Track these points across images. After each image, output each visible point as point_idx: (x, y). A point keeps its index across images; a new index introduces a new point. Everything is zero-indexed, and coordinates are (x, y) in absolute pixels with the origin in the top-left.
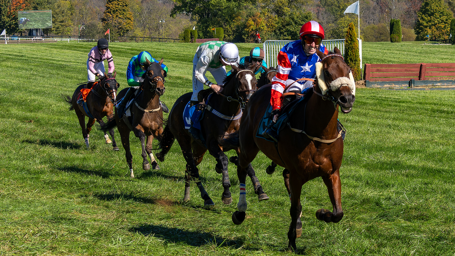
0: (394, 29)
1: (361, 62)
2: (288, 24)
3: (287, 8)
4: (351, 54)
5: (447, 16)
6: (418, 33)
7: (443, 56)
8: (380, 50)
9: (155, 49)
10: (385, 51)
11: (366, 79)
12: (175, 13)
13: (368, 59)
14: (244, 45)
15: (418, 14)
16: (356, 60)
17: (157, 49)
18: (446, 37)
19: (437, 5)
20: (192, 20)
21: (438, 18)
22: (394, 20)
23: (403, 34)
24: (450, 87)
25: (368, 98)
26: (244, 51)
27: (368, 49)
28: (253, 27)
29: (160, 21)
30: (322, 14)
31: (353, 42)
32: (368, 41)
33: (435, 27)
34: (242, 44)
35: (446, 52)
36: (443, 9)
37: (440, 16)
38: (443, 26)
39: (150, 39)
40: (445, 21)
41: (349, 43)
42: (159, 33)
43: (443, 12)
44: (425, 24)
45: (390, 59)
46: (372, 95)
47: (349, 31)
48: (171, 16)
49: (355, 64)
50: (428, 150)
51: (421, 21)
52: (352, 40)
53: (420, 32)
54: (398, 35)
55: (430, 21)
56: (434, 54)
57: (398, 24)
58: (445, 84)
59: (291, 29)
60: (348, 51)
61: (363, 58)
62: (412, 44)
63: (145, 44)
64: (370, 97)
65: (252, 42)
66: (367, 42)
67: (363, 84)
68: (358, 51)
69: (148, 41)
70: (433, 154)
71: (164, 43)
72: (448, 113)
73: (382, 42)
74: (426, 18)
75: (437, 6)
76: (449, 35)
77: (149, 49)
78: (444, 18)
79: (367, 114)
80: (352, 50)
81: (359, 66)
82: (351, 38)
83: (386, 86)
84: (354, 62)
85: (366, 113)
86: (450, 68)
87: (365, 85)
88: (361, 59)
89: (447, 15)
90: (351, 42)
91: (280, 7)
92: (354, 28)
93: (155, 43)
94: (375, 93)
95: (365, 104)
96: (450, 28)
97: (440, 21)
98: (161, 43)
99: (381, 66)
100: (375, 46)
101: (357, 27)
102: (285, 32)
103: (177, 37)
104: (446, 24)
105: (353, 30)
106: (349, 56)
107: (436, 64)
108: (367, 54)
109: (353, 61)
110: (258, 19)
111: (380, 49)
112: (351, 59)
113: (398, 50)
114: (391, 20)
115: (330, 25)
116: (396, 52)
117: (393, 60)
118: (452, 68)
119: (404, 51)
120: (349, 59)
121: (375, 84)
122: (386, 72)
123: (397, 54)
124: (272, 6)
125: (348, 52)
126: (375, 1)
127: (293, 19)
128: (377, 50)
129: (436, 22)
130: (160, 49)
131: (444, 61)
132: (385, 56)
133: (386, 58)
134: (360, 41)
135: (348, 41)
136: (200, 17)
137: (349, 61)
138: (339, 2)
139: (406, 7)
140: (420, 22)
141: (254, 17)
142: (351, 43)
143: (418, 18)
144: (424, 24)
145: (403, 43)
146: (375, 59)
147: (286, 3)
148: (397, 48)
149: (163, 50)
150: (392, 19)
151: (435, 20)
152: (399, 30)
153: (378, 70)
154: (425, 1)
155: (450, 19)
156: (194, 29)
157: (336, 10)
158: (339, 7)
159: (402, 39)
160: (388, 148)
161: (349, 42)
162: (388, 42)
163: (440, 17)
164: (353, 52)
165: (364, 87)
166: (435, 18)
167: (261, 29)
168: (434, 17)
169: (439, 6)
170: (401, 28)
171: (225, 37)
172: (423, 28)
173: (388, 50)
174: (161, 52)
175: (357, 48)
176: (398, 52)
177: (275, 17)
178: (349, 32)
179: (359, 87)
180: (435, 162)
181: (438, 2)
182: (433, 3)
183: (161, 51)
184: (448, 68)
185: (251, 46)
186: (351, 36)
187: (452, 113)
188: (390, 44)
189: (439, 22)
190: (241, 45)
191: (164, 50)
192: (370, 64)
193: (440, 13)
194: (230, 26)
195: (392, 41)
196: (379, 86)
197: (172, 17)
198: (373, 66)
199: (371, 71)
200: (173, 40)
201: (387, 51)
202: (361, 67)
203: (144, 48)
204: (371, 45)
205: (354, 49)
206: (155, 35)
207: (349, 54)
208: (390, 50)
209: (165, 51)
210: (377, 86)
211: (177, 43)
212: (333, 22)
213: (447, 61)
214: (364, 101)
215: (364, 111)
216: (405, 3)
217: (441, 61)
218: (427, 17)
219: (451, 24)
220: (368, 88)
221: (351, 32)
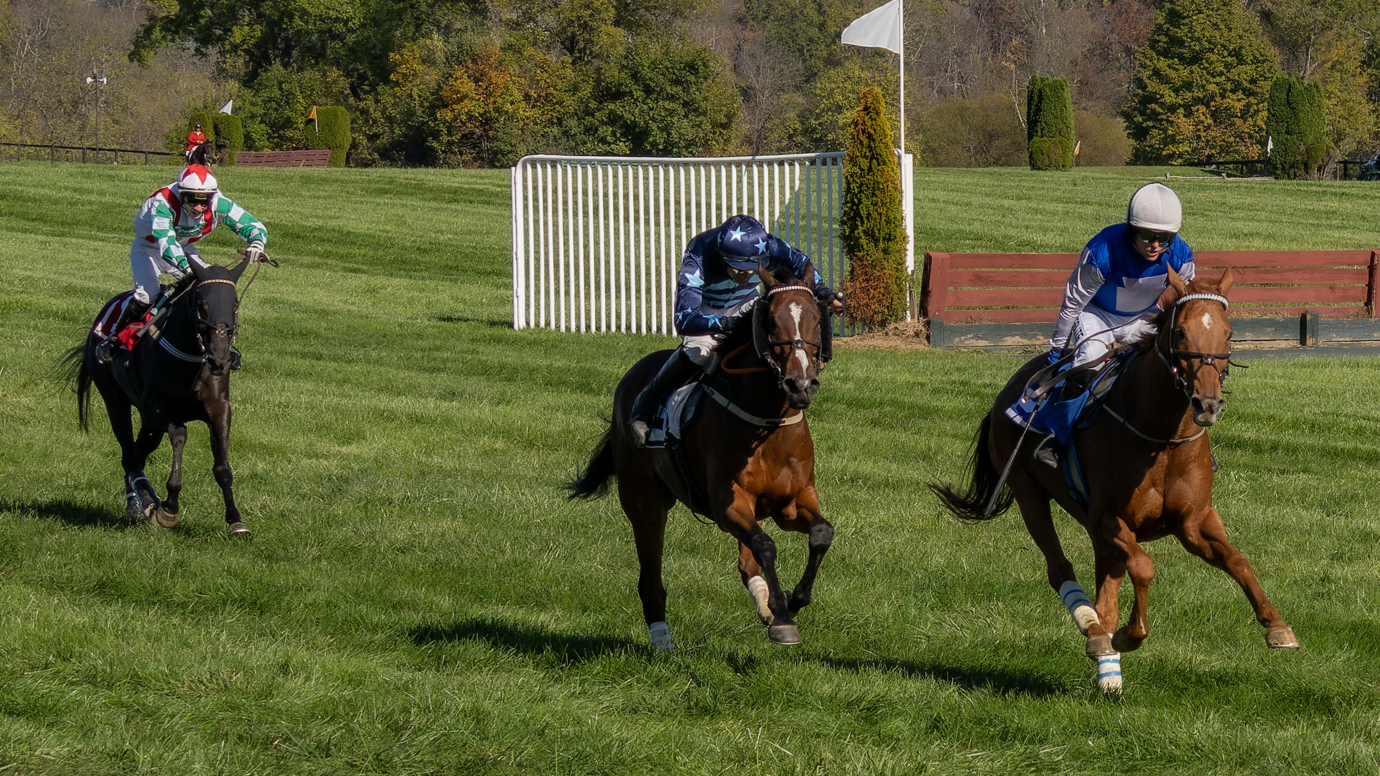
0: (1047, 116)
1: (910, 247)
2: (617, 95)
3: (613, 30)
4: (869, 215)
5: (1254, 66)
6: (1139, 133)
7: (1240, 225)
8: (988, 200)
9: (66, 188)
10: (1006, 203)
11: (930, 314)
12: (153, 45)
13: (939, 233)
14: (433, 178)
15: (1137, 55)
16: (889, 238)
17: (76, 190)
18: (1254, 152)
19: (1214, 20)
20: (221, 73)
21: (1221, 74)
22: (1042, 80)
23: (1081, 136)
24: (1267, 345)
25: (935, 391)
26: (435, 199)
27: (940, 195)
28: (473, 106)
29: (89, 80)
30: (753, 56)
31: (879, 164)
32: (938, 164)
33: (1208, 106)
34: (426, 174)
35: (1250, 208)
36: (1241, 37)
37: (1228, 66)
38: (1239, 106)
39: (46, 152)
40: (1246, 84)
41: (862, 170)
42: (82, 128)
43: (1241, 48)
44: (1170, 98)
45: (1026, 236)
46: (955, 377)
47: (860, 121)
48: (131, 60)
49: (885, 251)
50: (1178, 594)
51: (1153, 86)
52: (875, 157)
53: (1149, 127)
54: (1061, 142)
55: (1188, 86)
56: (1203, 215)
57: (1059, 97)
58: (1249, 336)
59: (627, 116)
60: (860, 202)
61: (919, 231)
62: (1115, 176)
63: (25, 169)
64: (948, 387)
65: (466, 164)
66: (932, 170)
67: (917, 334)
68: (900, 201)
69: (38, 158)
70: (1199, 612)
71: (103, 166)
72: (1258, 448)
73: (997, 169)
74: (1173, 74)
75: (1216, 26)
76: (1264, 144)
77: (43, 192)
78: (1244, 73)
79: (936, 453)
80: (874, 195)
81: (901, 263)
82: (869, 147)
83: (1010, 341)
84: (881, 245)
85: (930, 449)
86: (1267, 272)
87: (928, 338)
88: (910, 232)
89: (1256, 61)
90: (870, 162)
91: (585, 26)
92: (883, 108)
93: (65, 167)
94: (965, 370)
95: (926, 413)
96: (1265, 113)
97: (1229, 86)
98: (89, 167)
99: (991, 260)
100: (969, 184)
101: (893, 105)
102: (603, 123)
103: (159, 146)
104: (1252, 100)
105: (878, 114)
106: (862, 223)
107: (1213, 252)
108: (936, 213)
109: (876, 241)
110: (493, 74)
111: (987, 195)
112: (870, 234)
113: (1059, 200)
114: (1033, 82)
115: (785, 97)
116: (1051, 207)
117: (1038, 238)
118: (1277, 272)
119: (1082, 203)
120: (864, 231)
121: (965, 334)
122: (1009, 284)
123: (1054, 213)
124: (549, 19)
125: (858, 205)
126: (967, 3)
127: (635, 76)
128: (976, 200)
129: (1212, 87)
130: (90, 192)
131: (1245, 245)
132: (1007, 221)
133: (1012, 232)
134: (907, 161)
135: (861, 159)
136: (255, 61)
137: (863, 241)
138: (820, 6)
139: (1091, 27)
140: (1149, 89)
141: (474, 61)
142: (870, 169)
143: (1139, 72)
144: (1162, 96)
145: (1076, 173)
146: (964, 235)
147: (607, 10)
148: (1054, 190)
149: (102, 193)
150: (1034, 78)
151: (1207, 81)
152: (1064, 120)
153: (978, 279)
154: (1168, 5)
155: (1266, 79)
156: (228, 109)
157: (811, 40)
158: (822, 27)
159: (1078, 156)
160: (1017, 585)
161: (865, 164)
162: (1020, 170)
163: (1228, 71)
164: (876, 204)
165: (921, 346)
166: (1208, 73)
167: (507, 112)
168: (1205, 68)
169: (1222, 27)
170: (1071, 113)
171: (354, 146)
172: (1162, 114)
173: (1019, 198)
174: (90, 203)
175: (896, 189)
176: (1060, 207)
177: (563, 62)
178: (864, 123)
179: (903, 346)
180: (1204, 643)
181: (1218, 9)
182: (1200, 12)
183: (94, 198)
184: (1260, 272)
185: (464, 180)
186: (870, 137)
187: (1274, 448)
188: (1026, 175)
189: (1225, 91)
190: (422, 177)
191: (105, 195)
192: (946, 255)
193: (1226, 53)
194: (377, 101)
195: (1034, 166)
196: (982, 343)
197: (138, 61)
198: (957, 260)
199: (952, 283)
200: (143, 156)
201: (1014, 202)
202: (910, 262)
203: (20, 185)
204: (950, 179)
205: (883, 191)
206: (67, 132)
207: (864, 213)
208: (1029, 199)
209: (107, 199)
210: (974, 342)
211: (159, 167)
212: (798, 88)
213: (1257, 244)
214: (921, 402)
215: (922, 443)
216: (1088, 14)
217: (1230, 245)
218: (1177, 70)
219: (1270, 97)
220: (939, 350)
221: (869, 123)
